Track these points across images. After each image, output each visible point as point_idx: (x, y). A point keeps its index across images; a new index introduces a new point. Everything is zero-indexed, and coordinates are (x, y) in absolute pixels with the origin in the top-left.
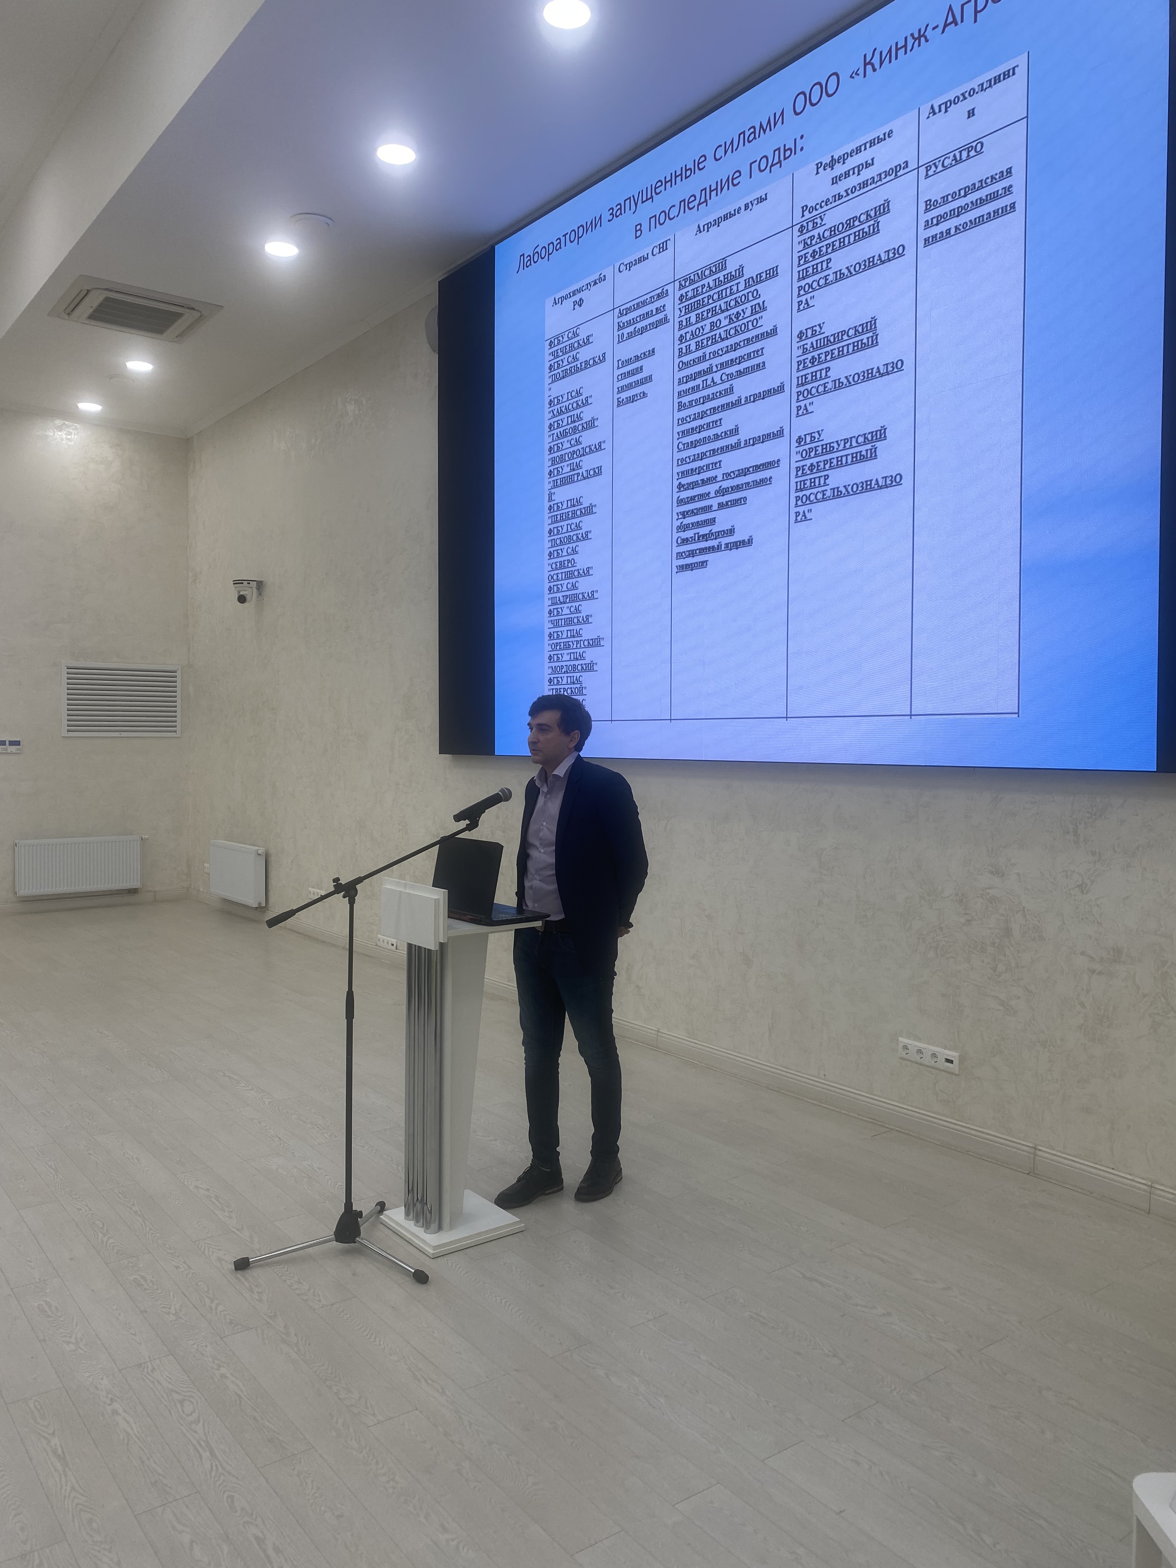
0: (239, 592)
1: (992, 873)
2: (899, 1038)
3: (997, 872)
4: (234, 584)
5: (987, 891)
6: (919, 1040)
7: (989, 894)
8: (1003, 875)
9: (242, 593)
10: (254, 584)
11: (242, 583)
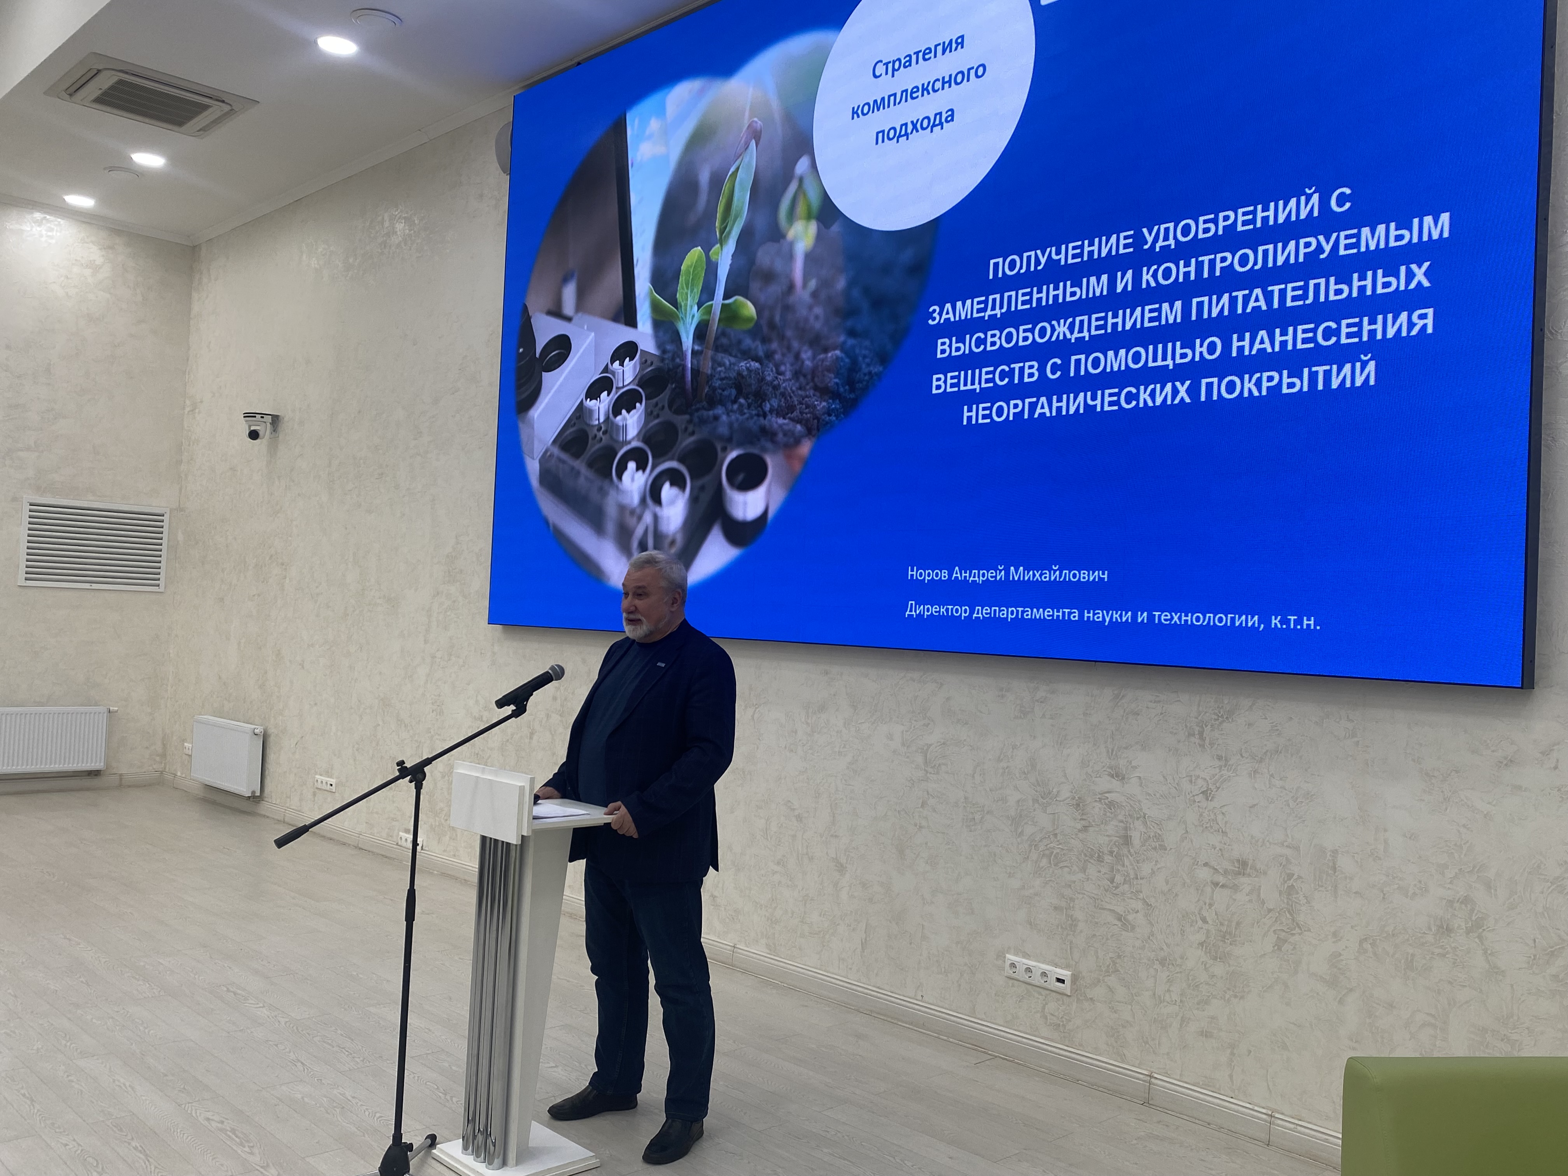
0: (250, 426)
1: (1112, 776)
2: (1007, 955)
3: (1117, 775)
4: (244, 417)
5: (1107, 795)
6: (1028, 957)
7: (1108, 798)
8: (1123, 778)
9: (253, 428)
10: (269, 419)
11: (255, 417)
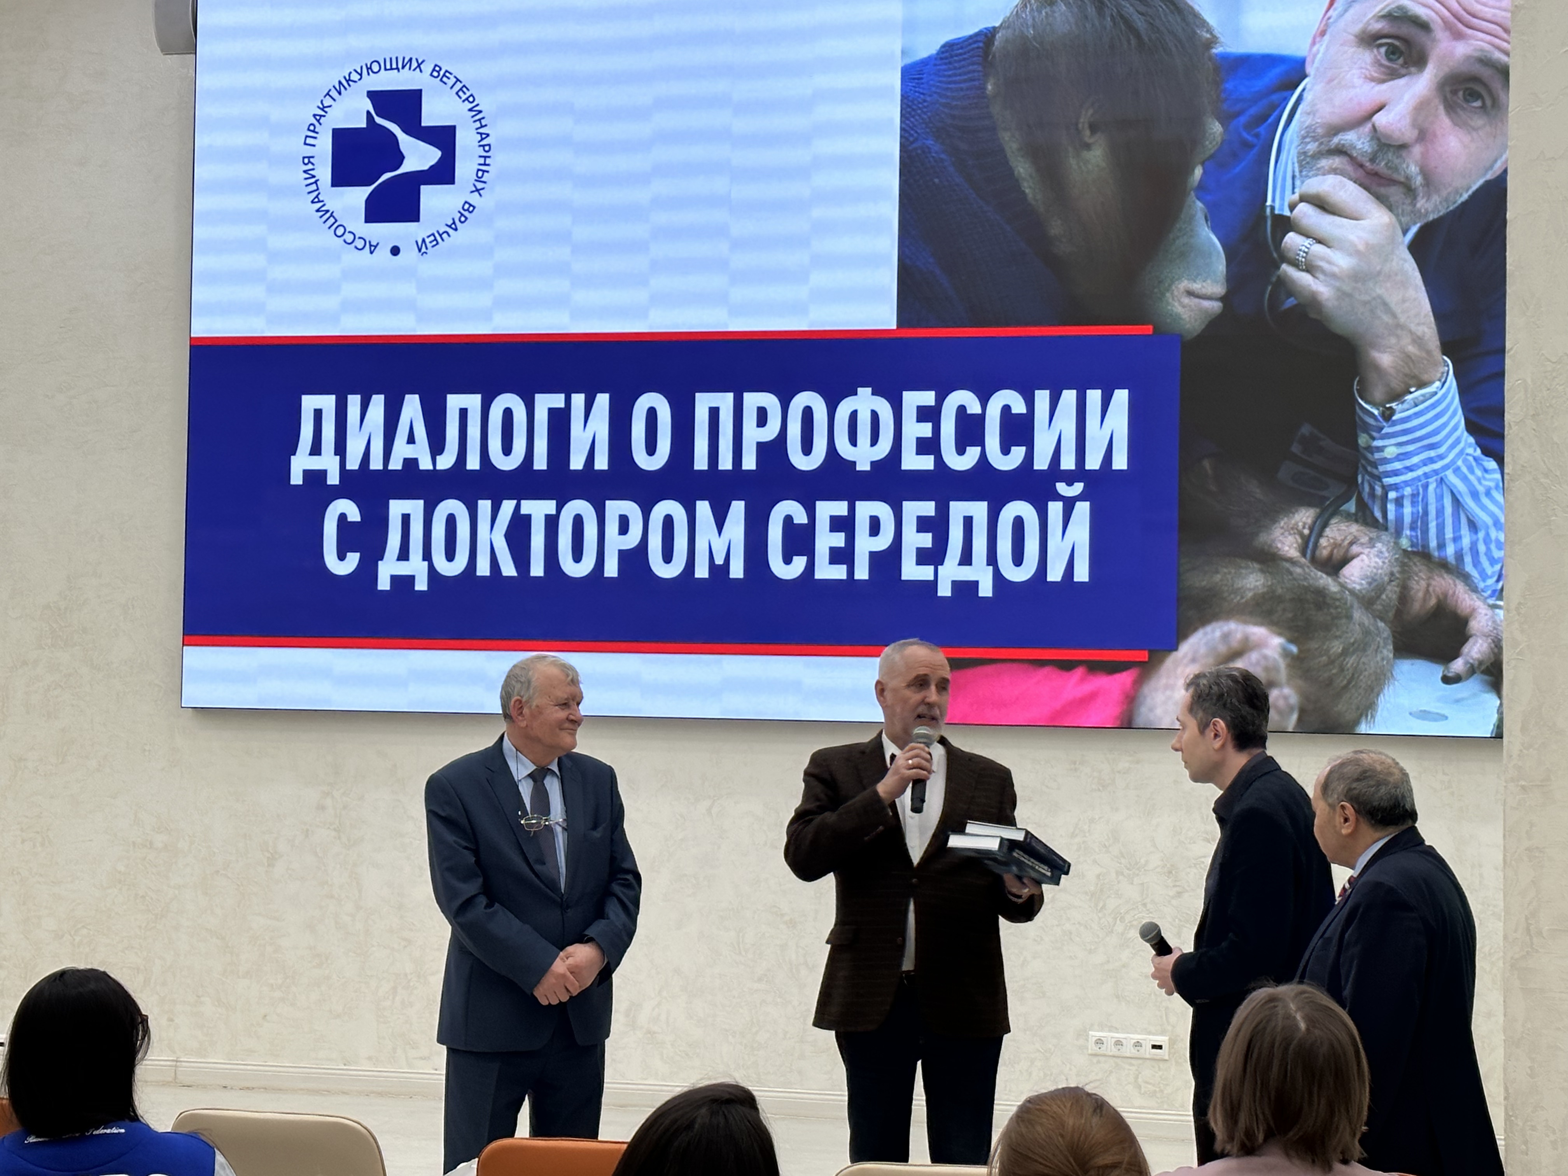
2: (1090, 1032)
6: (1116, 1030)
